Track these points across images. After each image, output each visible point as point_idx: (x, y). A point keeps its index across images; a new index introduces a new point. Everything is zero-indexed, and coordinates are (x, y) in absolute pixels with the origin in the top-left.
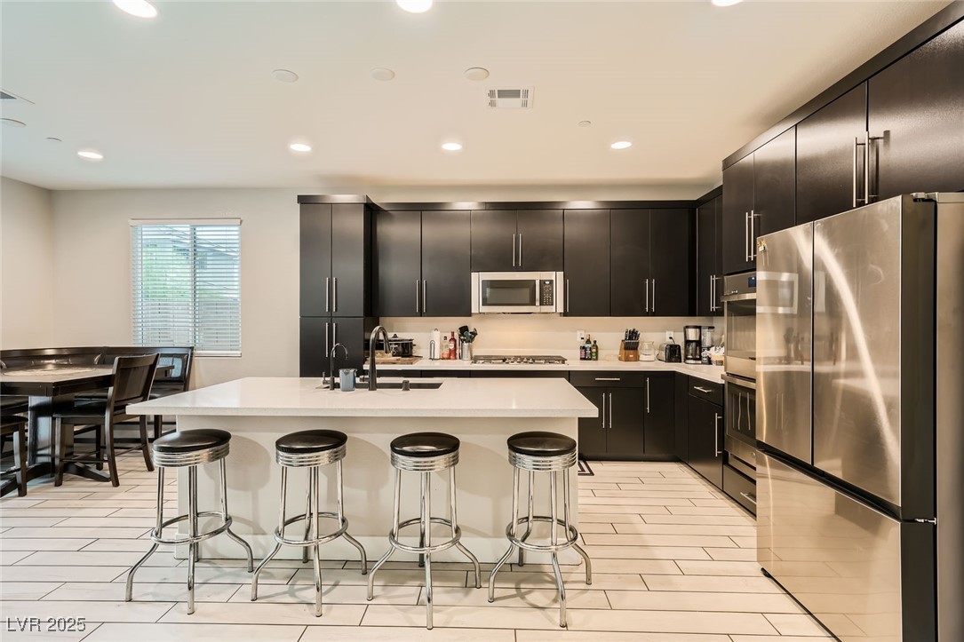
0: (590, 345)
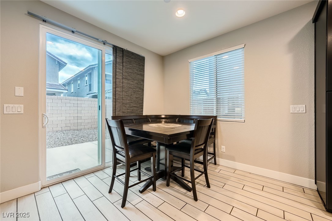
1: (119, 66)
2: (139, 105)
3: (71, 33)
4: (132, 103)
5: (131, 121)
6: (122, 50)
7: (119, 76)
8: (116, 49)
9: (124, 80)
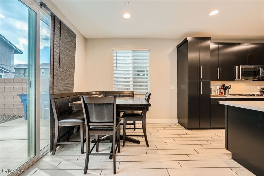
1: (57, 39)
2: (71, 83)
6: (60, 21)
7: (57, 50)
8: (54, 18)
9: (61, 55)
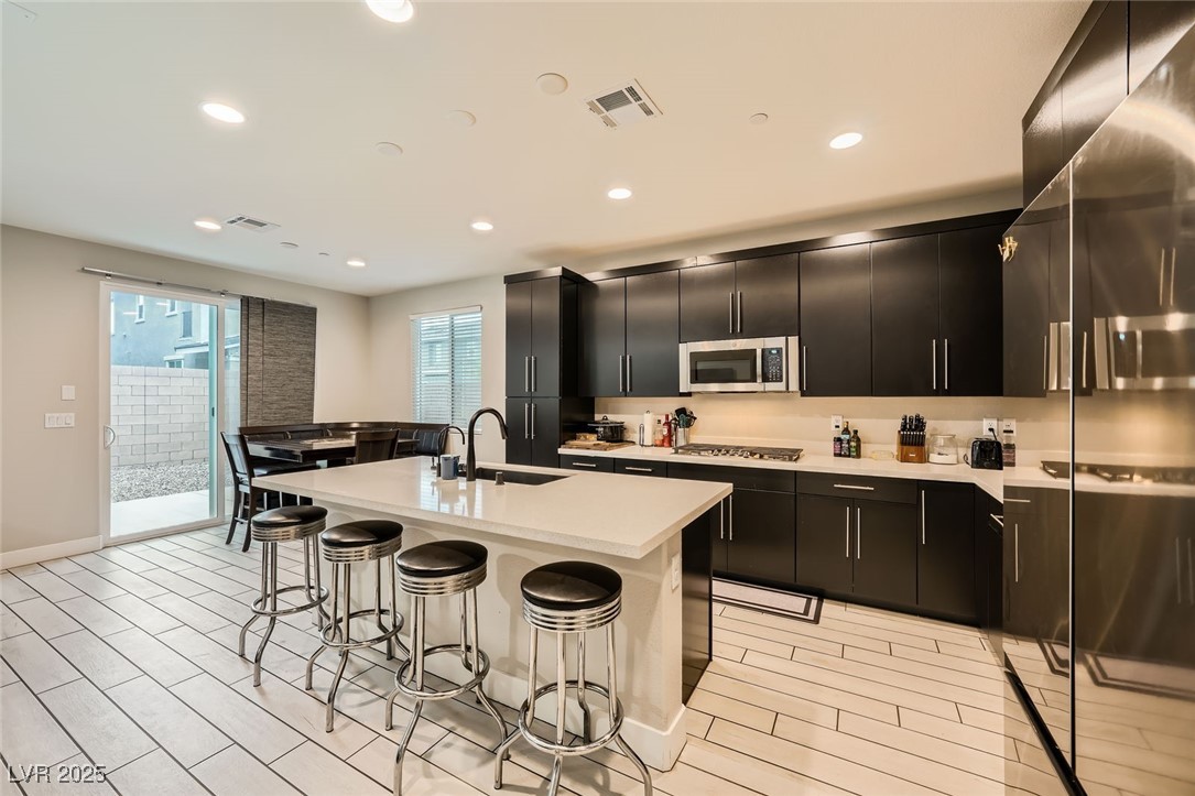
0: (847, 437)
1: (256, 335)
3: (155, 286)
4: (284, 400)
5: (282, 435)
6: (262, 302)
7: (255, 351)
8: (247, 302)
9: (267, 358)
